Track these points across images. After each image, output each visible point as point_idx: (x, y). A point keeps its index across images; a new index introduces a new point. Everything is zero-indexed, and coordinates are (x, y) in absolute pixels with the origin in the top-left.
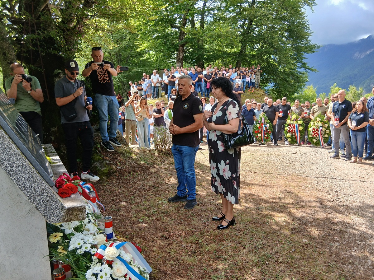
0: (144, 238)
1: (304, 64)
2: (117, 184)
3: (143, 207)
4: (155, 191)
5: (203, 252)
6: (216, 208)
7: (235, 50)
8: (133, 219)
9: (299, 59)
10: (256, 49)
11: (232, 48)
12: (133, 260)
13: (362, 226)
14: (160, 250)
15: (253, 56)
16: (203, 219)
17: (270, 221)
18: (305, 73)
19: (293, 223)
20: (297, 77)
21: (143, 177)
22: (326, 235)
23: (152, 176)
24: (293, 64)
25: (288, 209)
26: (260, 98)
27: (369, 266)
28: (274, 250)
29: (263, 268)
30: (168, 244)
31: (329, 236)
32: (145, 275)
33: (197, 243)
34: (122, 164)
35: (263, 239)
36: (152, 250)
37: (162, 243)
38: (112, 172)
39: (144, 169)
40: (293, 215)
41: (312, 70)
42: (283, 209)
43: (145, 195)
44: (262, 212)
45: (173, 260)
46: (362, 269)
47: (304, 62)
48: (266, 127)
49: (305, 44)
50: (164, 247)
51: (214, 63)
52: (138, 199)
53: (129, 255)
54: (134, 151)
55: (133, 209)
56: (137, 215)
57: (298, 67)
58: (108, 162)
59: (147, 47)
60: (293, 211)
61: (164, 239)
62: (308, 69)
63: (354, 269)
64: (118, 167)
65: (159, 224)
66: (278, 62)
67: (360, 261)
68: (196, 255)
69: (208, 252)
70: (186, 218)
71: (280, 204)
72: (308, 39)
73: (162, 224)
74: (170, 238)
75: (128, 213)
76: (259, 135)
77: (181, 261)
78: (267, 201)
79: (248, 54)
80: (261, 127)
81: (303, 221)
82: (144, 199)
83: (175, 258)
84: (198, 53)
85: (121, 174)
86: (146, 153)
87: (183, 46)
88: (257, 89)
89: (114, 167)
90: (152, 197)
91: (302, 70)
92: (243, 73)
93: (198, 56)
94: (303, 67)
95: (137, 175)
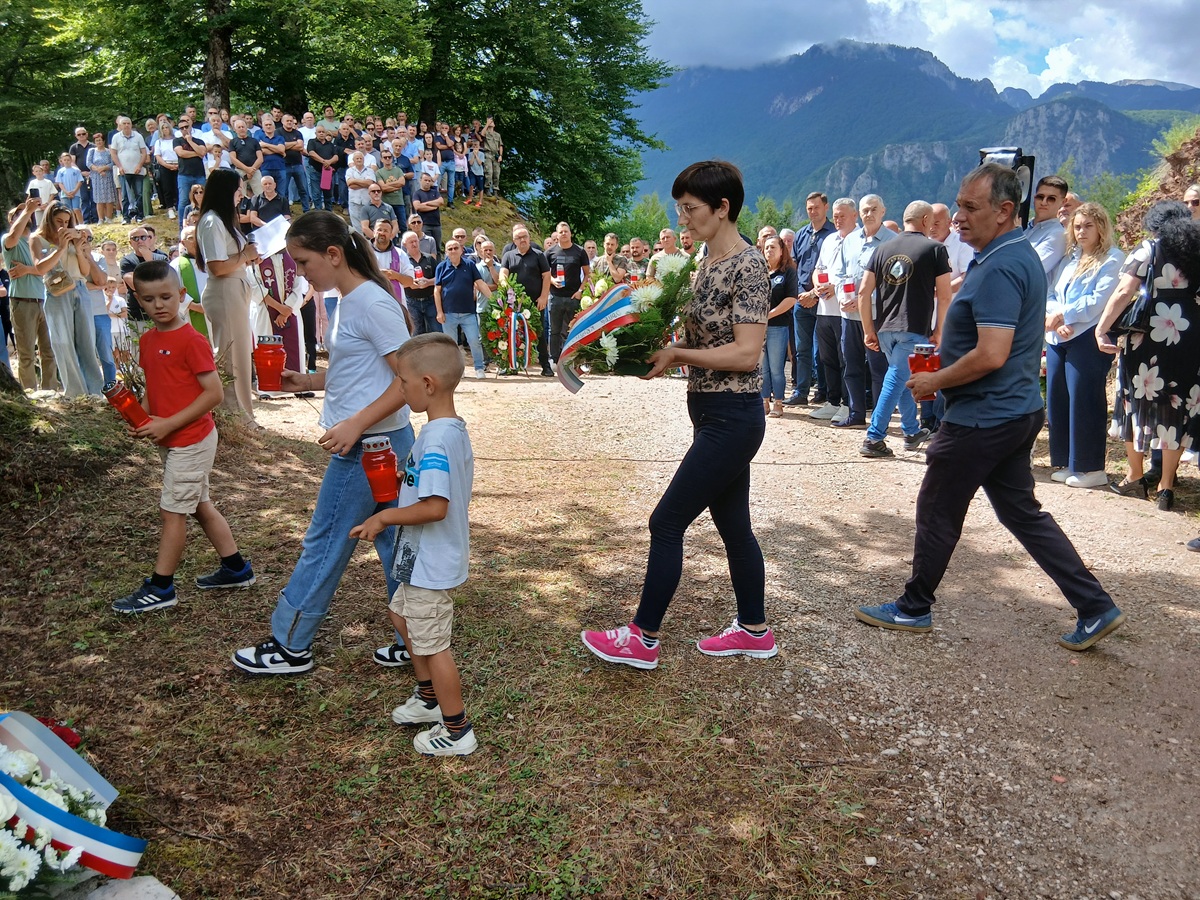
0: (95, 702)
1: (629, 123)
3: (88, 600)
4: (134, 542)
5: (307, 717)
6: (358, 578)
7: (411, 62)
8: (50, 643)
9: (612, 105)
10: (483, 66)
11: (404, 54)
12: (43, 770)
13: (773, 583)
14: (155, 732)
15: (475, 88)
17: (523, 596)
18: (634, 151)
19: (590, 594)
20: (612, 166)
21: (84, 498)
22: (679, 618)
23: (122, 492)
24: (596, 122)
25: (576, 557)
26: (504, 227)
27: (784, 686)
28: (533, 678)
29: (497, 733)
30: (186, 711)
31: (686, 618)
32: (91, 813)
33: (289, 693)
35: (501, 650)
36: (126, 737)
37: (160, 710)
39: (88, 471)
40: (591, 571)
41: (652, 145)
42: (562, 557)
43: (96, 561)
44: (503, 574)
45: (204, 758)
46: (768, 695)
47: (628, 117)
48: (519, 319)
49: (632, 61)
50: (171, 722)
51: (343, 103)
52: (69, 577)
53: (23, 755)
54: (46, 410)
55: (49, 612)
56: (66, 628)
57: (613, 132)
59: (88, 33)
60: (591, 560)
61: (170, 696)
62: (642, 139)
63: (747, 700)
65: (150, 650)
66: (553, 112)
67: (763, 677)
68: (286, 729)
69: (328, 715)
70: (249, 621)
71: (556, 545)
72: (639, 44)
73: (162, 648)
74: (191, 690)
75: (31, 625)
76: (503, 345)
77: (231, 757)
78: (515, 541)
79: (456, 80)
80: (505, 319)
81: (618, 585)
82: (92, 575)
84: (283, 63)
86: (92, 416)
87: (225, 33)
88: (493, 198)
90: (123, 566)
91: (623, 143)
92: (445, 143)
93: (285, 74)
94: (627, 134)
95: (63, 494)
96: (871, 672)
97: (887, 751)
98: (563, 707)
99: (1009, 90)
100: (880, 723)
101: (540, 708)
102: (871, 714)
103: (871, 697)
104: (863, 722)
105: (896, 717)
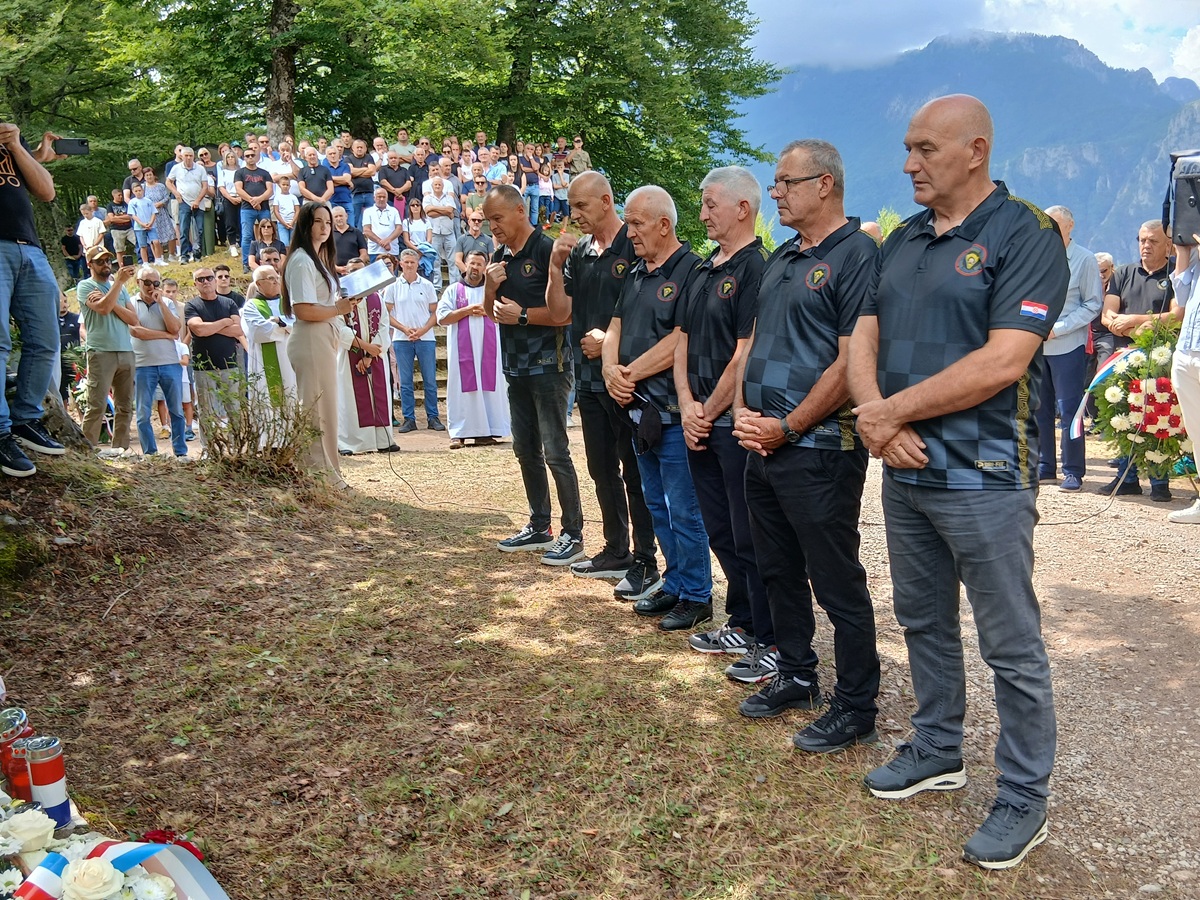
2: (59, 608)
3: (182, 687)
4: (228, 621)
7: (487, 77)
8: (145, 738)
16: (430, 710)
17: (670, 686)
21: (169, 570)
28: (697, 787)
30: (304, 820)
33: (416, 799)
34: (73, 523)
37: (277, 819)
38: (35, 560)
39: (173, 539)
45: (330, 877)
52: (157, 661)
55: (140, 701)
56: (162, 721)
58: (11, 520)
61: (284, 801)
64: (58, 540)
68: (418, 844)
69: (463, 828)
75: (123, 717)
77: (361, 877)
79: (538, 95)
82: (184, 658)
83: (335, 869)
84: (351, 83)
85: (74, 565)
86: (174, 477)
87: (289, 53)
89: (41, 540)
90: (217, 648)
92: (530, 165)
93: (353, 96)
95: (146, 566)
96: (1109, 786)
97: (1146, 887)
98: (738, 825)
99: (1172, 81)
100: (1132, 852)
101: (711, 826)
102: (1119, 840)
103: (1115, 819)
104: (1110, 850)
105: (1151, 844)
